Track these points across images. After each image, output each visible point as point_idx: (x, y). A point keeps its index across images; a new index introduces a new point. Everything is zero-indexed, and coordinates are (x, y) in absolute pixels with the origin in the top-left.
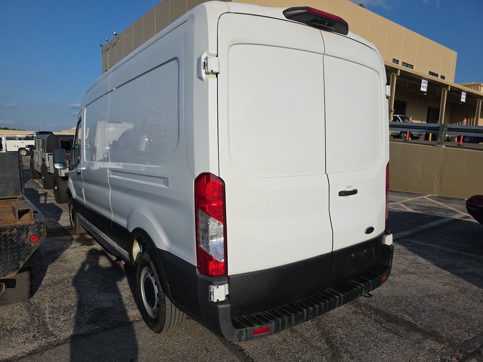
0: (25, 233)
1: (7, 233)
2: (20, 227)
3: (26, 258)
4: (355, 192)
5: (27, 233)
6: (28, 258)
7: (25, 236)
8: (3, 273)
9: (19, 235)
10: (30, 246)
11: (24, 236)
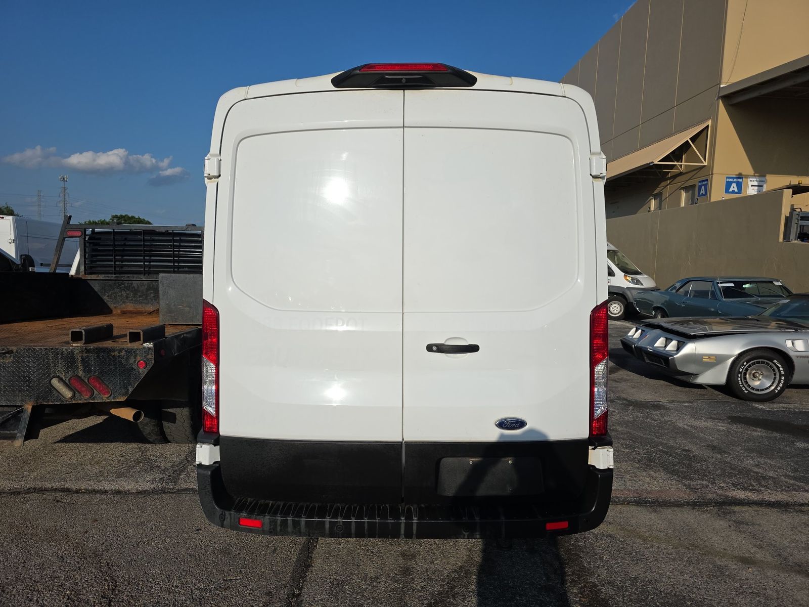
0: (132, 357)
1: (116, 353)
2: (128, 349)
3: (135, 384)
4: (474, 348)
5: (135, 357)
6: (136, 385)
7: (134, 360)
8: (113, 395)
9: (127, 359)
10: (139, 372)
11: (132, 360)
